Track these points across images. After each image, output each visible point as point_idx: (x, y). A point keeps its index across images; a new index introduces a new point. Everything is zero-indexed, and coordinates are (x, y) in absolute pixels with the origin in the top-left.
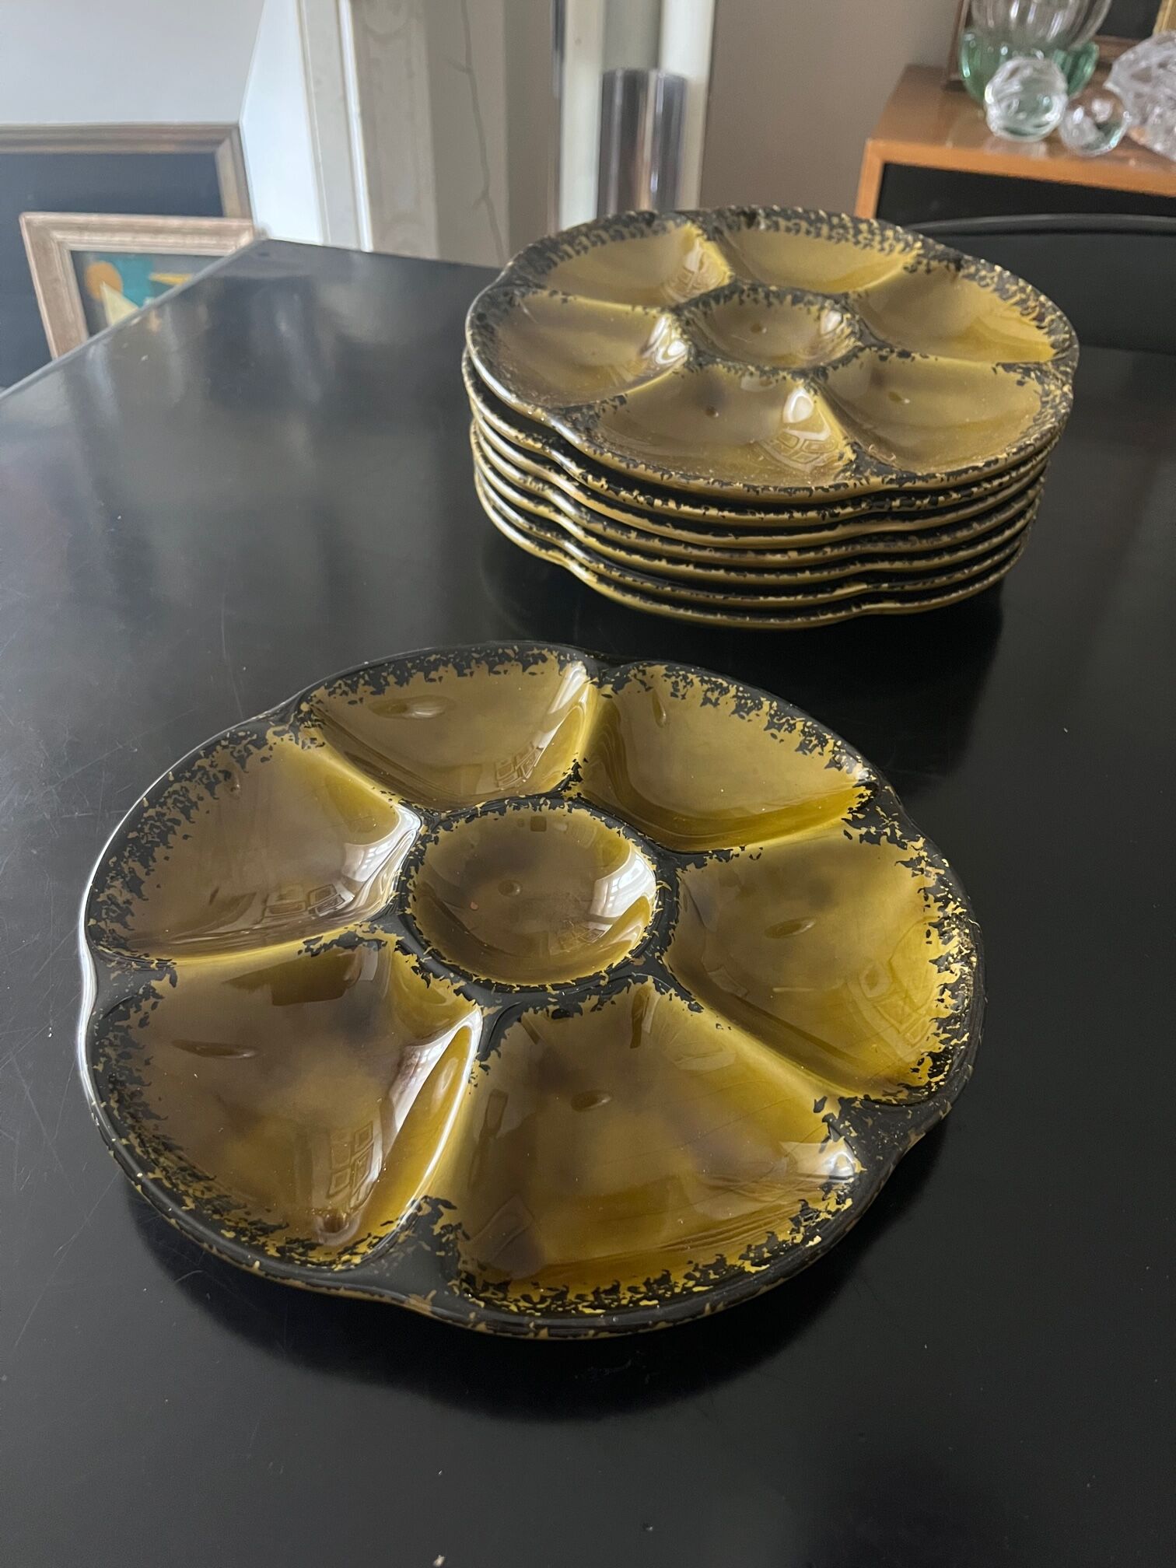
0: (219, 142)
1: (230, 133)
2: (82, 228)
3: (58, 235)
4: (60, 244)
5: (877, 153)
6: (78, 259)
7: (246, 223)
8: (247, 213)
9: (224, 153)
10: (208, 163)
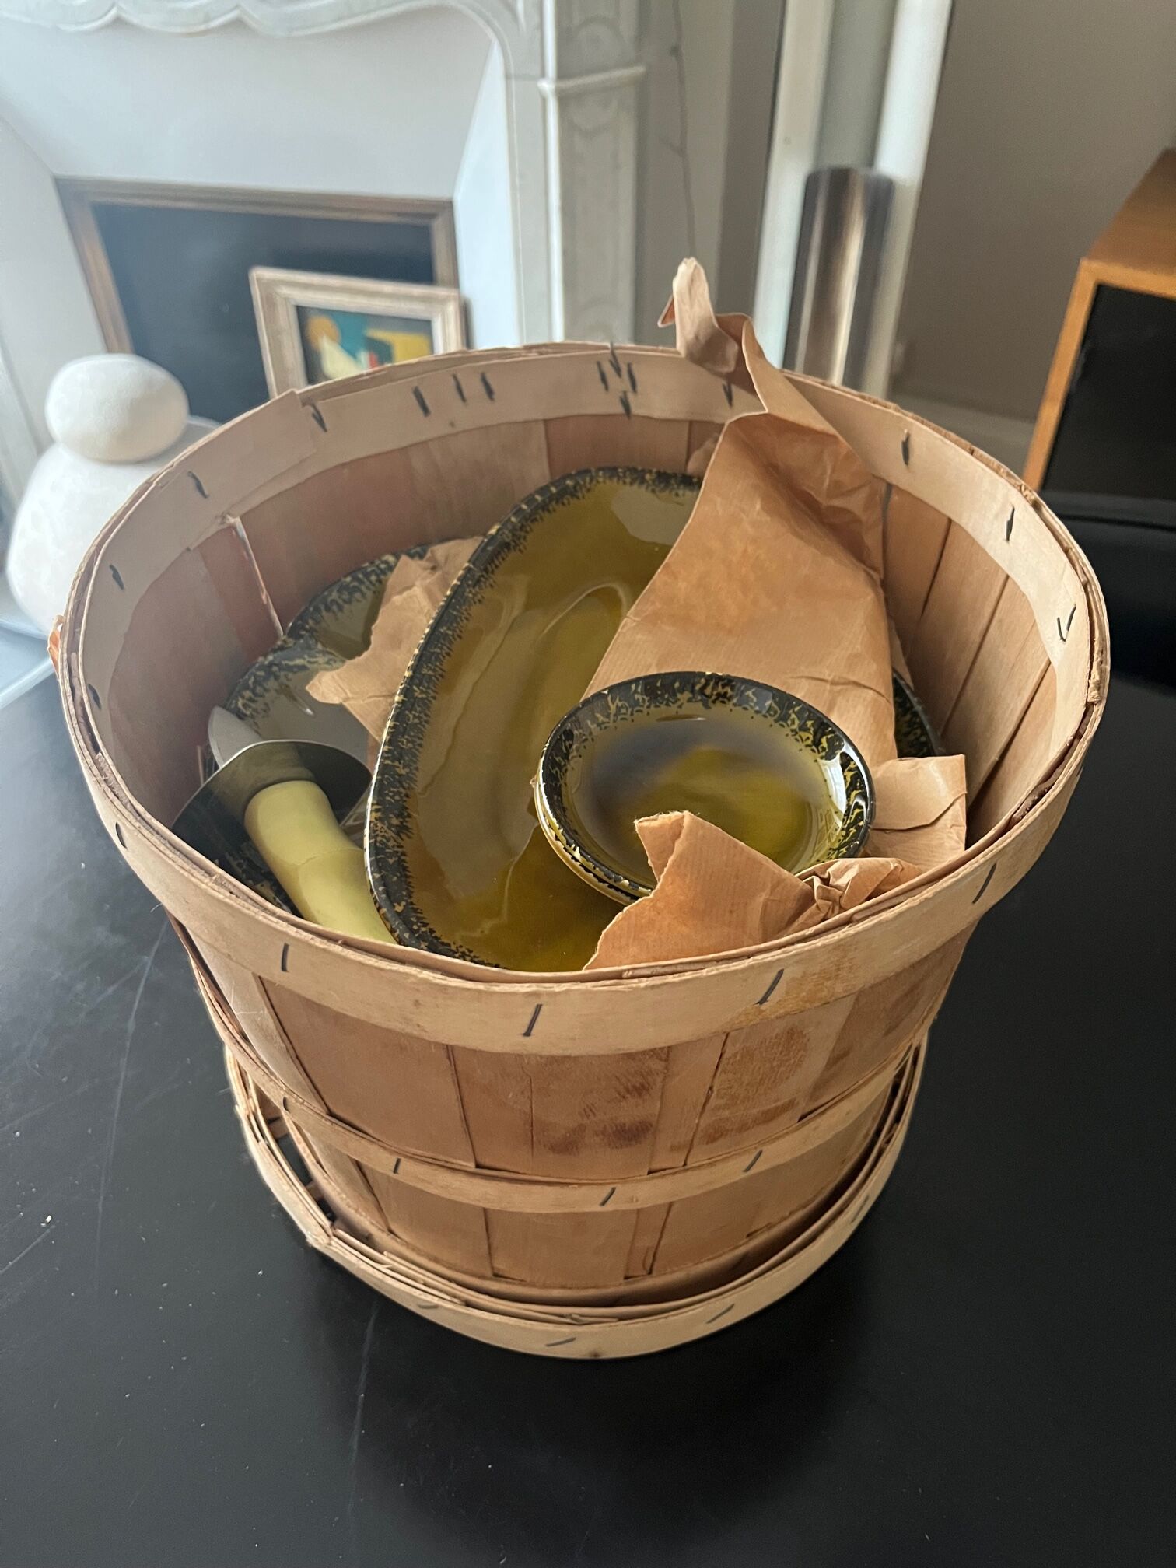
0: (433, 216)
1: (445, 208)
2: (307, 286)
3: (285, 291)
4: (286, 299)
5: (1090, 273)
6: (302, 314)
7: (452, 293)
8: (455, 282)
9: (438, 226)
10: (423, 234)
